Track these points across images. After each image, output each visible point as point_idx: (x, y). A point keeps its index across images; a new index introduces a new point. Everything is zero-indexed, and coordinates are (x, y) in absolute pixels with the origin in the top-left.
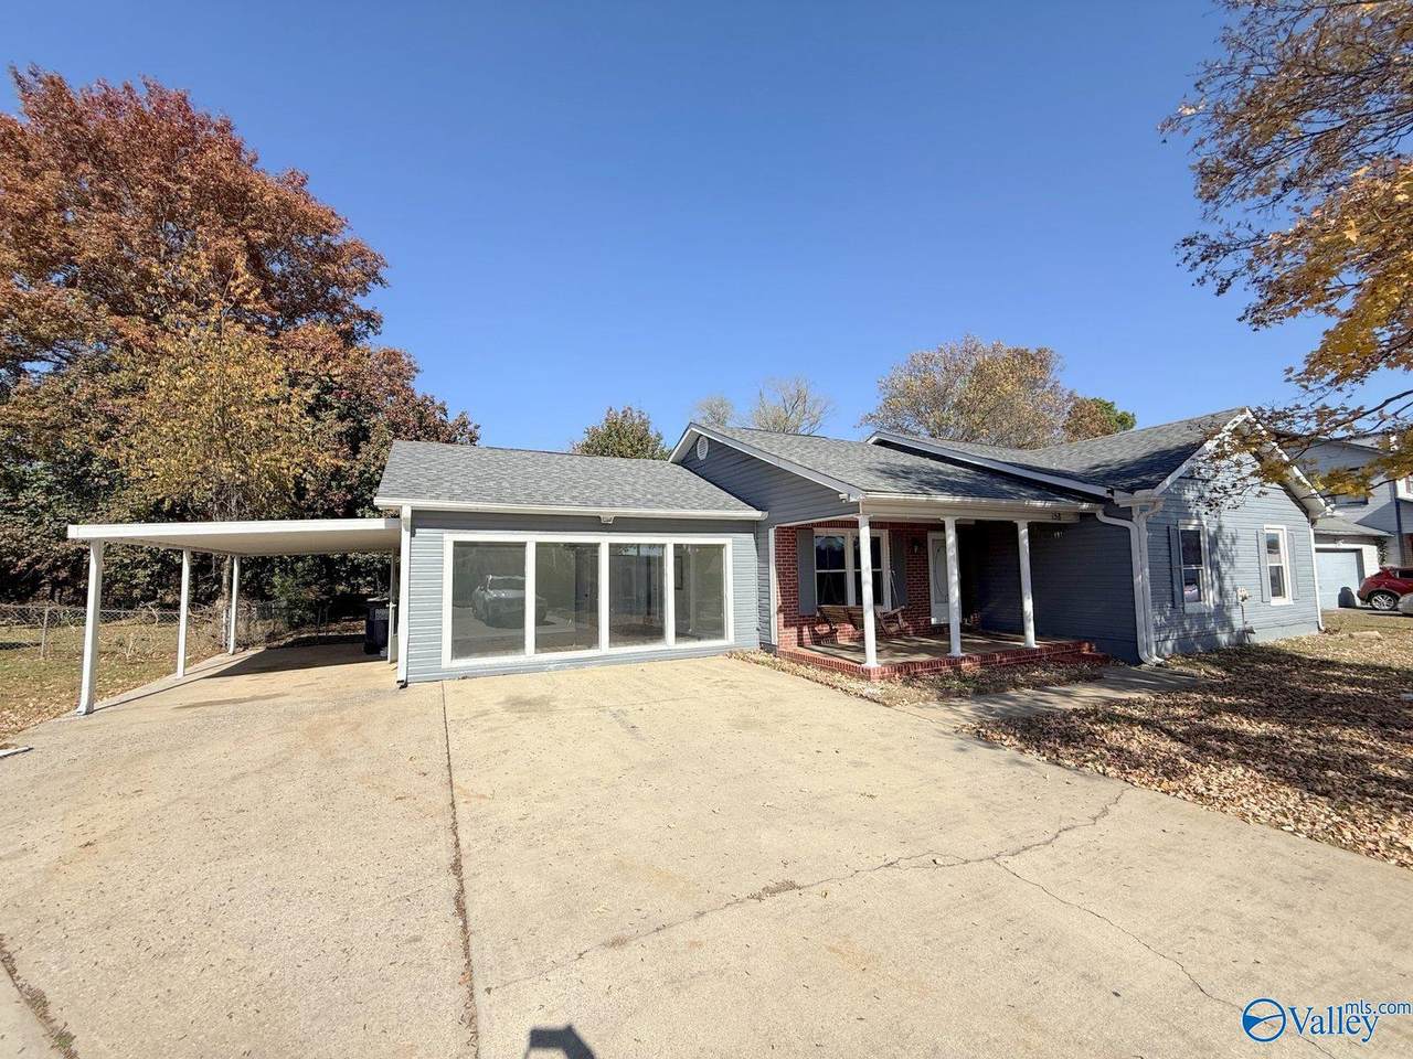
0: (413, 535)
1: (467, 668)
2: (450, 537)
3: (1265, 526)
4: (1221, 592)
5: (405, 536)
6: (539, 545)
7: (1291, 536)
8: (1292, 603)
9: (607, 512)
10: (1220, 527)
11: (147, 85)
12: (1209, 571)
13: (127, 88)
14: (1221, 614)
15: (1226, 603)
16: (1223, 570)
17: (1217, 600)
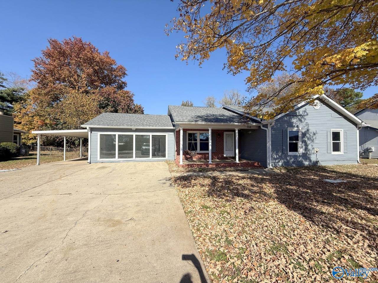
0: (91, 133)
1: (102, 161)
2: (99, 133)
3: (332, 129)
4: (306, 149)
5: (89, 133)
6: (119, 135)
7: (345, 132)
8: (343, 154)
9: (133, 128)
10: (308, 130)
11: (74, 38)
12: (301, 143)
13: (70, 39)
14: (305, 156)
15: (308, 153)
16: (308, 143)
17: (304, 152)
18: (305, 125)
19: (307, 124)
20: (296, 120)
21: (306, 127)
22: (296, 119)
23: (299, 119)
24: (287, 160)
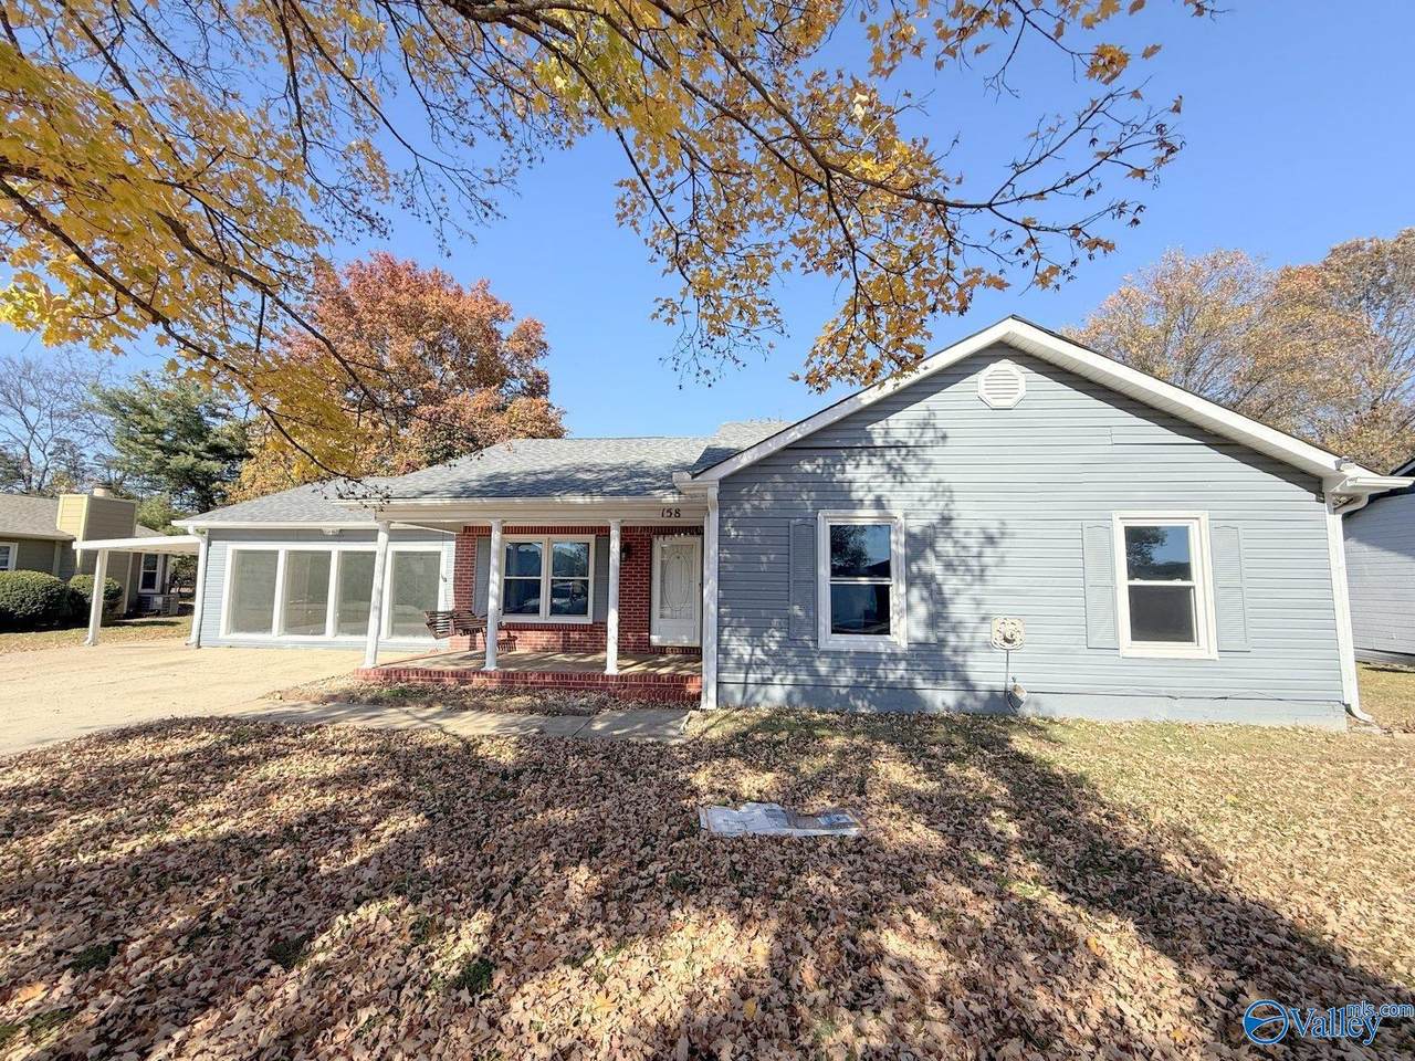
0: (209, 545)
2: (231, 547)
3: (1123, 513)
4: (935, 620)
5: (203, 548)
6: (287, 552)
7: (1220, 527)
8: (1215, 655)
9: (330, 526)
10: (946, 520)
12: (905, 589)
14: (932, 658)
15: (952, 639)
16: (947, 589)
17: (919, 634)
18: (927, 496)
19: (944, 491)
20: (870, 469)
21: (932, 505)
22: (870, 463)
23: (889, 465)
24: (814, 673)
